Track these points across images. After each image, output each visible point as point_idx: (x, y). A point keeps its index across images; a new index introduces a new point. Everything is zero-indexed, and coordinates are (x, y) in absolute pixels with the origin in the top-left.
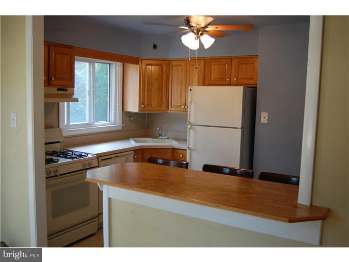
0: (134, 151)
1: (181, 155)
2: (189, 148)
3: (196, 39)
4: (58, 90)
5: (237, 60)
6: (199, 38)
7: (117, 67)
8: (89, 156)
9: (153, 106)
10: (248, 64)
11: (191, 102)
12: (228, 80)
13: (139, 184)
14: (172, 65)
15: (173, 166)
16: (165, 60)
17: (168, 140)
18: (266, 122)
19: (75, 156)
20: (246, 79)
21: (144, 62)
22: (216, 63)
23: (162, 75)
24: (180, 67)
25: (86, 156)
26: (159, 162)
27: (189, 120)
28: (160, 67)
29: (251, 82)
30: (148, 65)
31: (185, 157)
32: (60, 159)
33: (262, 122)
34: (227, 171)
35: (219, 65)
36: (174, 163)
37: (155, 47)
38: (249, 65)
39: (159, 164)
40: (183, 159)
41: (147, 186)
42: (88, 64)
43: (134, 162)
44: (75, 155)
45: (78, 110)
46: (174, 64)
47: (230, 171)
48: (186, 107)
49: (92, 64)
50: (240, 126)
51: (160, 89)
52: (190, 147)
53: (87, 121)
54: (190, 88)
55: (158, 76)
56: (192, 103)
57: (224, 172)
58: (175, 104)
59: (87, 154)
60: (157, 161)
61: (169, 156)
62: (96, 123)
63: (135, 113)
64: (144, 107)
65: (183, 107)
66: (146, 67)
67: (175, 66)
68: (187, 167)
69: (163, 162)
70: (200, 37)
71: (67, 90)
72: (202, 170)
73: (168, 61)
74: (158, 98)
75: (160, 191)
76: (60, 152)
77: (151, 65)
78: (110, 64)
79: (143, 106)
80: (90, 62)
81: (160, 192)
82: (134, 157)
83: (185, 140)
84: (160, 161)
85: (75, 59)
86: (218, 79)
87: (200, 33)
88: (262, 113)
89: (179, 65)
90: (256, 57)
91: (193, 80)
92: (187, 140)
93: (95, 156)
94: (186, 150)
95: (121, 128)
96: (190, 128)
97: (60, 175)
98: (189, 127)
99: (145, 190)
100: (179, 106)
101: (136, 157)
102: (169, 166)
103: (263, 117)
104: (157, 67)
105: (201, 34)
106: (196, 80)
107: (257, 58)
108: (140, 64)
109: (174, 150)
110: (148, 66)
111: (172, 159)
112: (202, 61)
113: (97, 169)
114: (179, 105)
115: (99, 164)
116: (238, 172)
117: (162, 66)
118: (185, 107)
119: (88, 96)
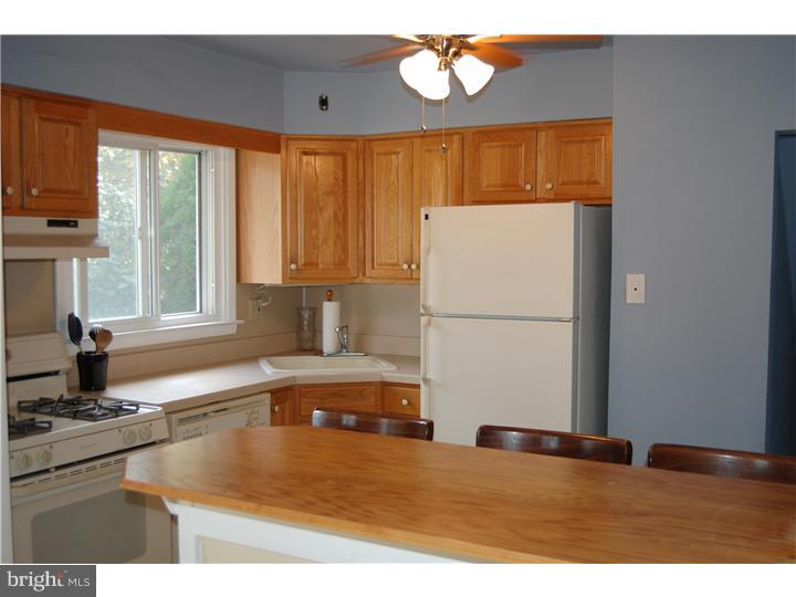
0: (273, 392)
1: (405, 402)
2: (426, 380)
3: (440, 69)
4: (51, 223)
5: (552, 132)
6: (448, 65)
7: (220, 160)
8: (142, 411)
9: (321, 267)
10: (582, 142)
11: (429, 251)
12: (528, 187)
13: (288, 493)
14: (372, 152)
15: (389, 434)
16: (352, 139)
17: (366, 360)
18: (641, 300)
19: (102, 411)
20: (581, 183)
21: (294, 146)
22: (495, 144)
23: (345, 180)
24: (393, 157)
25: (135, 412)
26: (344, 422)
27: (425, 299)
28: (339, 158)
29: (593, 192)
30: (305, 153)
31: (414, 405)
32: (56, 421)
33: (628, 301)
34: (553, 443)
35: (503, 146)
36: (389, 425)
37: (324, 102)
38: (585, 145)
39: (347, 428)
40: (410, 412)
41: (313, 499)
42: (137, 153)
43: (272, 425)
44: (101, 407)
45: (124, 289)
46: (376, 150)
47: (561, 443)
48: (414, 267)
49: (149, 153)
50: (570, 314)
51: (341, 221)
52: (428, 376)
53: (140, 312)
54: (423, 212)
55: (335, 184)
56: (431, 255)
57: (544, 446)
58: (383, 261)
59: (137, 405)
60: (341, 420)
61: (369, 403)
62: (165, 318)
63: (273, 288)
64: (298, 269)
65: (405, 266)
66: (301, 160)
67: (378, 154)
68: (430, 437)
69: (358, 422)
70: (451, 63)
71: (75, 224)
72: (474, 443)
73: (361, 143)
74: (335, 242)
75: (353, 515)
76: (60, 400)
77: (315, 153)
78: (200, 154)
79: (293, 266)
80: (143, 150)
81: (356, 520)
82: (273, 411)
83: (414, 361)
84: (349, 420)
85: (100, 139)
86: (502, 186)
87: (452, 50)
88: (630, 277)
89: (390, 153)
90: (606, 123)
91: (430, 193)
92: (419, 358)
93: (160, 409)
94: (418, 386)
95: (233, 330)
96: (429, 323)
97: (58, 468)
98: (423, 320)
99: (308, 516)
100: (393, 265)
101: (277, 408)
102: (378, 433)
103: (632, 288)
104: (331, 159)
105: (457, 54)
106: (438, 190)
107: (611, 124)
108: (283, 150)
109: (385, 386)
110: (305, 158)
111: (379, 412)
112: (456, 137)
113: (168, 448)
114: (395, 260)
115: (171, 434)
116: (587, 444)
117: (344, 157)
118: (409, 267)
119: (139, 244)
